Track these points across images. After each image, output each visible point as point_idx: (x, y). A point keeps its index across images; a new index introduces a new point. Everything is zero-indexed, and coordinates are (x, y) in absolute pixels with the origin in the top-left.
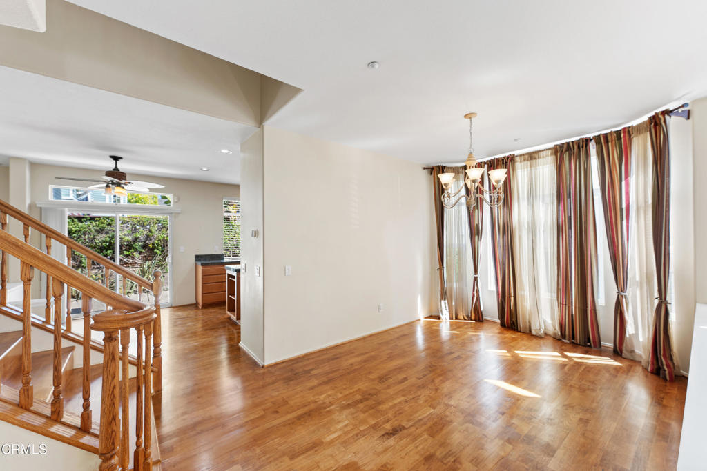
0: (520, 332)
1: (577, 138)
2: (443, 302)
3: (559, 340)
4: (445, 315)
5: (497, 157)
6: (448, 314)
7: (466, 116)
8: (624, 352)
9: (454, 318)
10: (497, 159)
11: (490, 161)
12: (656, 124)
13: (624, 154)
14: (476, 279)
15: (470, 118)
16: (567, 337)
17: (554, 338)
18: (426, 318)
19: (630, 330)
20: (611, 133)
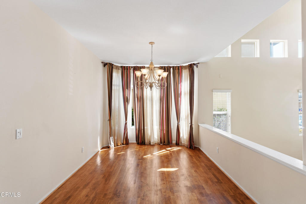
0: (146, 145)
1: (167, 66)
2: (111, 138)
3: (160, 144)
4: (112, 145)
5: (138, 65)
6: (113, 144)
7: (150, 43)
8: (180, 143)
9: (116, 146)
10: (138, 67)
11: (134, 67)
12: (191, 67)
13: (180, 74)
14: (126, 124)
15: (152, 44)
16: (162, 143)
17: (158, 144)
18: (101, 149)
19: (181, 135)
20: (177, 66)
